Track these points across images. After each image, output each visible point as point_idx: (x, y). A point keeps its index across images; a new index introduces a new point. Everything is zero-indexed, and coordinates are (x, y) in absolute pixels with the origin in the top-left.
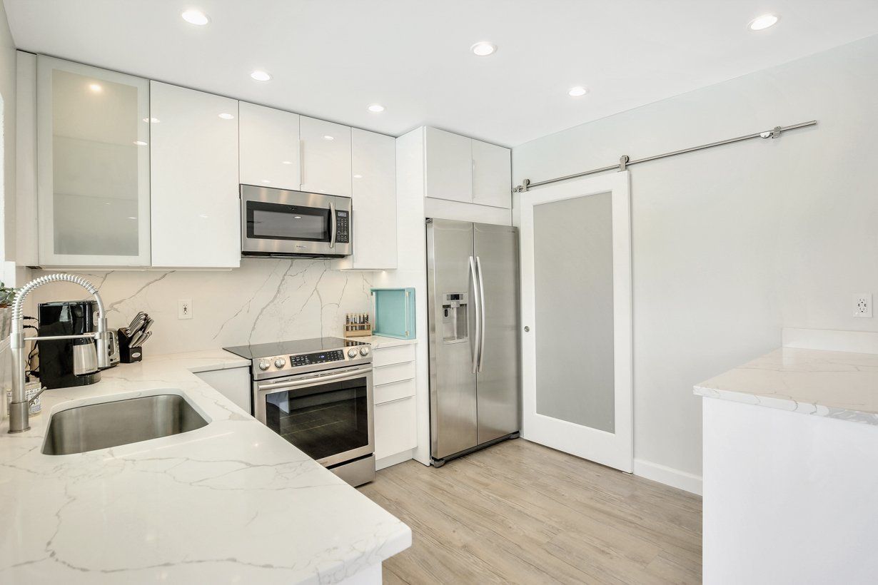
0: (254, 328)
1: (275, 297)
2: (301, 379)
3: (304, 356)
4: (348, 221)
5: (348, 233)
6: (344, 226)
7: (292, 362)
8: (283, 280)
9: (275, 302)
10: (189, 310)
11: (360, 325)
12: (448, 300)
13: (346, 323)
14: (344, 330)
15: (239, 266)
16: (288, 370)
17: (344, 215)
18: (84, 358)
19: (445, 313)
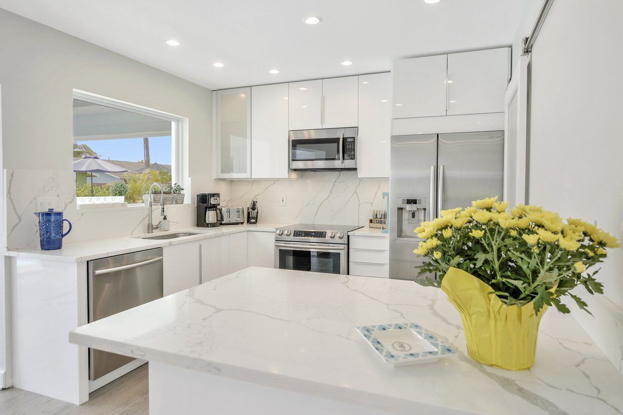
0: (316, 214)
1: (329, 196)
2: (298, 244)
3: (302, 232)
4: (354, 144)
5: (354, 152)
6: (351, 148)
7: (294, 234)
8: (334, 185)
9: (329, 199)
10: (285, 201)
11: (378, 220)
12: (403, 203)
13: (371, 218)
14: (369, 222)
15: (288, 177)
16: (292, 238)
17: (352, 140)
18: (211, 216)
19: (413, 215)
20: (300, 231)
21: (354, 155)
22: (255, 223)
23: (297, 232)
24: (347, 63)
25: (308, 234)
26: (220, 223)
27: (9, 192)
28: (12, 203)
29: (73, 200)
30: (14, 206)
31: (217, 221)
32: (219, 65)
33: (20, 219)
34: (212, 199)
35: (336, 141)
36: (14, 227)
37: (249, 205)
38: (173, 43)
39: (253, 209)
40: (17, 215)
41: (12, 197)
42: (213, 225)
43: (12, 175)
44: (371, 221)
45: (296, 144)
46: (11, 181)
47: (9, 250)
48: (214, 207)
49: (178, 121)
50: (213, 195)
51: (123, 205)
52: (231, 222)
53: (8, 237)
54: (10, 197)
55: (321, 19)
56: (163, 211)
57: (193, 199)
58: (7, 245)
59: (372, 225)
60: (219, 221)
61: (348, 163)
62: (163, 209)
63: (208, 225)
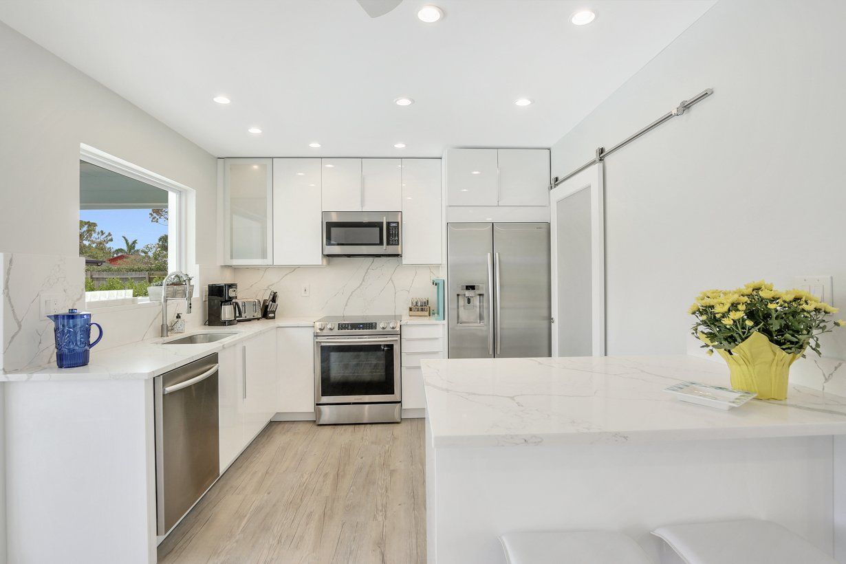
0: (346, 305)
1: (361, 284)
2: (345, 338)
3: (348, 324)
4: (398, 229)
5: (398, 237)
6: (395, 234)
7: (339, 327)
8: (367, 272)
9: (361, 288)
10: (307, 291)
11: (421, 308)
12: (462, 289)
13: (410, 306)
14: (408, 310)
15: (321, 264)
16: (336, 331)
17: (394, 225)
18: (227, 312)
19: (469, 301)
20: (345, 324)
21: (398, 240)
22: (274, 318)
23: (342, 324)
24: (400, 146)
25: (355, 326)
26: (239, 319)
27: (6, 287)
28: (10, 302)
29: (81, 296)
30: (12, 307)
31: (235, 317)
32: (255, 131)
33: (20, 326)
34: (231, 290)
35: (380, 225)
36: (13, 337)
37: (267, 296)
38: (222, 100)
39: (274, 300)
40: (16, 319)
41: (10, 293)
42: (230, 323)
43: (11, 261)
44: (411, 309)
45: (330, 226)
46: (9, 269)
47: (5, 372)
48: (229, 300)
49: (180, 192)
50: (230, 286)
51: (133, 301)
52: (248, 317)
53: (5, 352)
54: (8, 294)
55: (413, 101)
56: (190, 307)
57: (201, 292)
58: (4, 365)
59: (412, 313)
60: (238, 317)
61: (391, 249)
62: (190, 304)
63: (224, 323)
